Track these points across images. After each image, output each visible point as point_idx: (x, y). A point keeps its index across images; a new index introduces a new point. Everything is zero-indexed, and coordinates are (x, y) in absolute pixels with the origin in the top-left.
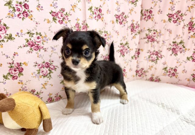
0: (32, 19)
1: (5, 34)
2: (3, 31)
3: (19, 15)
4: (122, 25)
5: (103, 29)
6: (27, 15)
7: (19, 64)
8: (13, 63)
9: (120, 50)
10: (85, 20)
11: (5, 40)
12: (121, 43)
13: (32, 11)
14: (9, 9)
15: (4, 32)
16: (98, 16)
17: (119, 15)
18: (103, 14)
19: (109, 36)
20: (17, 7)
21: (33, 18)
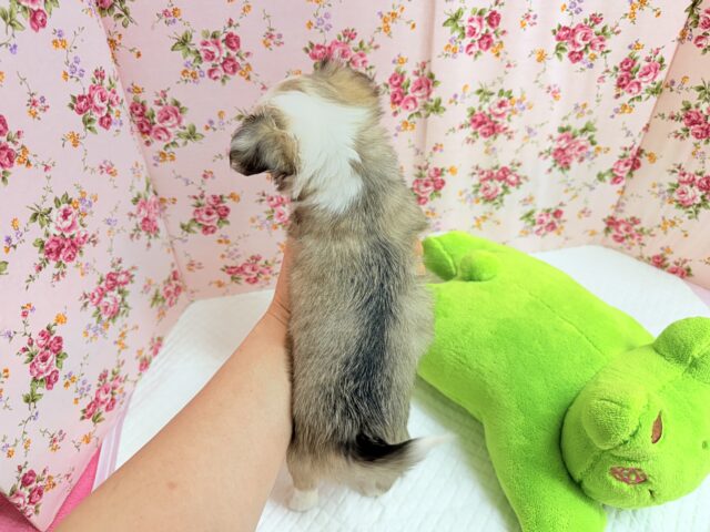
0: (248, 78)
1: (177, 128)
2: (173, 120)
3: (211, 72)
4: (579, 64)
5: (494, 83)
6: (235, 68)
7: (219, 199)
8: (202, 197)
9: (552, 151)
10: (426, 60)
11: (180, 141)
12: (565, 126)
13: (248, 54)
14: (185, 58)
15: (175, 121)
16: (480, 40)
17: (573, 27)
18: (504, 32)
19: (516, 106)
20: (205, 48)
21: (251, 74)
